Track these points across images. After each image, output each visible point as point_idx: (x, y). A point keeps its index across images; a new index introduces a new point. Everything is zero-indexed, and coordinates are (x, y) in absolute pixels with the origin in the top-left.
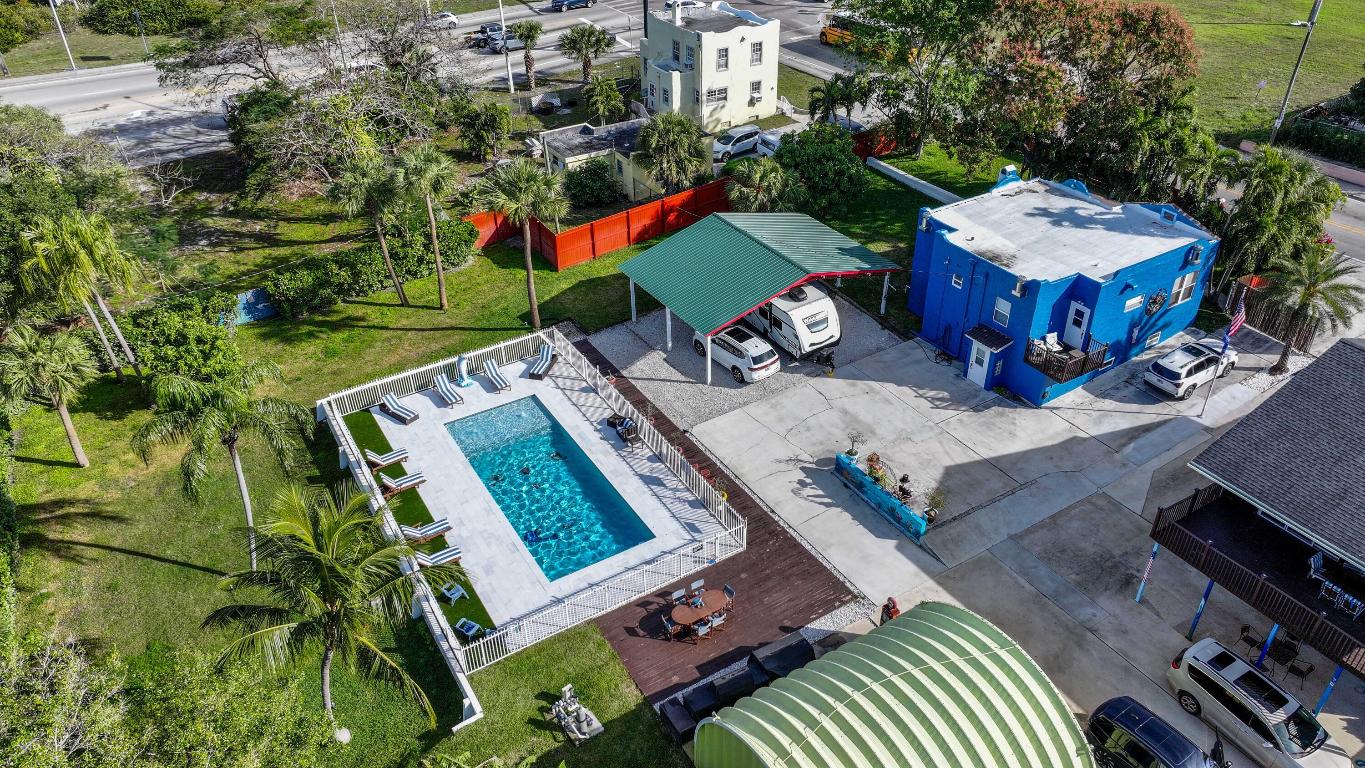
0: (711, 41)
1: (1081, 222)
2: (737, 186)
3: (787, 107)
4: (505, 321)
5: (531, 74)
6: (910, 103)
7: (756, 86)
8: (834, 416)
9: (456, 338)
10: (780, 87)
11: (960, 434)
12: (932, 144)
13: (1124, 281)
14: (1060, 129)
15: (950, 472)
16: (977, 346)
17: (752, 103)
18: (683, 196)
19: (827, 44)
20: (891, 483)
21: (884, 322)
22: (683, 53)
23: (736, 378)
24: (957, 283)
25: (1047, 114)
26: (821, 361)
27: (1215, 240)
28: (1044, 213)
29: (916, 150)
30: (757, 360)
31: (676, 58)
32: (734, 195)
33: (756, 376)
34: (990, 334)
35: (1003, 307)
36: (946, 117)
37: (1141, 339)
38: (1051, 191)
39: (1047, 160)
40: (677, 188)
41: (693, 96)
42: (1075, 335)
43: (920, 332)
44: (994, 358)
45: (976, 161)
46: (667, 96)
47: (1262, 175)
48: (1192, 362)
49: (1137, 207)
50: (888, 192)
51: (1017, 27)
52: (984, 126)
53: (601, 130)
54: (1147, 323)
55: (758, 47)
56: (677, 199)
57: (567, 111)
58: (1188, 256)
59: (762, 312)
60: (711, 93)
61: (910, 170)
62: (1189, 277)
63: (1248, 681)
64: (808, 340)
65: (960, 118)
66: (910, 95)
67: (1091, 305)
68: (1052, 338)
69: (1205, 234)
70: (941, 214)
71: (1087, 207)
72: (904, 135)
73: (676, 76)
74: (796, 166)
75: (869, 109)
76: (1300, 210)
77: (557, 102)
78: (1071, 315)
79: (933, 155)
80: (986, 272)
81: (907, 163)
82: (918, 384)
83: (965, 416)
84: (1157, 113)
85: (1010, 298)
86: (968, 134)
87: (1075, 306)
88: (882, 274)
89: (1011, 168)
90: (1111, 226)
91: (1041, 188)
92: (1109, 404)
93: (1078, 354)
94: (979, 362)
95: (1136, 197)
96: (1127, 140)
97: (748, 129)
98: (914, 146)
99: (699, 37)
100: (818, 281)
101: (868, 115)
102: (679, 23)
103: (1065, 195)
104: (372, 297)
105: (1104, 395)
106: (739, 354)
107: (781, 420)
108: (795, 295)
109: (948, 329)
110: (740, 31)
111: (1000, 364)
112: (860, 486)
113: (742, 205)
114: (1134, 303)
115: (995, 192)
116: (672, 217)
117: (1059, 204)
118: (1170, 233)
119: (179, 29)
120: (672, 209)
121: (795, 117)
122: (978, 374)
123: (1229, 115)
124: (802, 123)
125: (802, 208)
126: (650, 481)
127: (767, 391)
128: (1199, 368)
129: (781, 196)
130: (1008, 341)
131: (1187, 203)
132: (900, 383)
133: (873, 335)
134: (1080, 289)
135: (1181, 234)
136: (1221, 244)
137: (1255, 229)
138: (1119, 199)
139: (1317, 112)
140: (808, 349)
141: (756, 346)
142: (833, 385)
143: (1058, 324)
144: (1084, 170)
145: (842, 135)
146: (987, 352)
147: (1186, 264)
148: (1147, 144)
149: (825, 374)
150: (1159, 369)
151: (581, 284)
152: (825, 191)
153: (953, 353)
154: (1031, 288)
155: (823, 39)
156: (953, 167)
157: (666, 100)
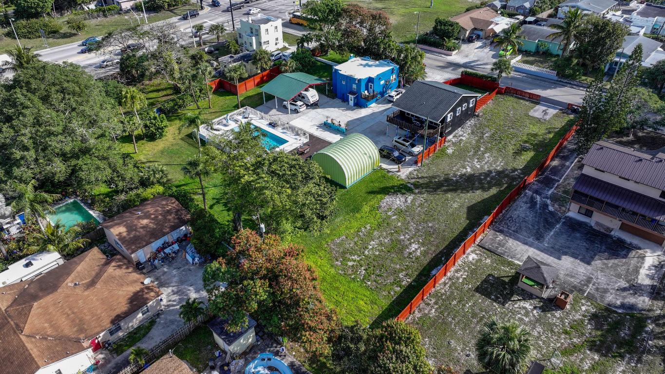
0: (263, 27)
1: (370, 66)
2: (284, 67)
3: (287, 45)
4: (229, 109)
5: (201, 41)
6: (324, 41)
7: (277, 39)
8: (321, 116)
9: (218, 114)
10: (284, 39)
11: (349, 115)
12: (331, 52)
13: (379, 77)
14: (363, 44)
15: (348, 122)
16: (350, 96)
17: (276, 44)
18: (267, 72)
19: (292, 23)
20: (336, 123)
21: (328, 96)
22: (254, 31)
23: (296, 111)
24: (344, 83)
25: (359, 41)
26: (315, 105)
27: (398, 66)
28: (361, 65)
29: (327, 53)
30: (301, 106)
31: (252, 33)
32: (283, 69)
33: (301, 110)
34: (353, 93)
35: (354, 86)
36: (334, 43)
37: (386, 91)
38: (362, 60)
39: (361, 52)
40: (265, 70)
41: (259, 44)
42: (371, 90)
43: (337, 97)
44: (355, 98)
45: (344, 54)
46: (251, 45)
47: (405, 50)
48: (396, 93)
49: (381, 61)
50: (321, 66)
51: (348, 19)
52: (344, 45)
53: (236, 57)
54: (387, 87)
55: (276, 27)
56: (265, 73)
57: (217, 52)
58: (392, 71)
59: (299, 96)
60: (264, 42)
61: (326, 59)
62: (394, 76)
63: (404, 140)
64: (312, 100)
65: (337, 44)
66: (323, 38)
67: (373, 83)
68: (366, 92)
69: (396, 65)
70: (338, 67)
71: (371, 63)
72: (323, 49)
73: (254, 38)
74: (298, 60)
75: (313, 43)
76: (414, 58)
77: (213, 49)
78: (369, 86)
79: (332, 54)
80: (350, 79)
81: (325, 57)
82: (338, 107)
83: (350, 112)
84: (384, 39)
85: (355, 84)
86: (340, 47)
87: (370, 84)
88: (325, 84)
89: (352, 55)
90: (377, 66)
91: (360, 59)
92: (380, 105)
93: (372, 94)
94: (351, 100)
95: (382, 59)
96: (378, 45)
97: (278, 52)
98: (326, 52)
99: (259, 26)
100: (311, 87)
101: (313, 45)
102: (250, 22)
103: (365, 60)
104: (188, 108)
105: (379, 104)
106: (296, 105)
107: (309, 118)
108: (306, 90)
109: (343, 95)
110: (270, 23)
111: (356, 100)
112: (330, 127)
113: (286, 71)
114: (382, 82)
115: (349, 61)
116: (265, 78)
117: (364, 62)
118: (389, 66)
119: (48, 35)
120: (265, 76)
121: (289, 47)
122: (351, 103)
123: (408, 36)
124: (293, 49)
125: (301, 71)
126: (283, 133)
127: (304, 114)
128: (398, 94)
129: (295, 69)
130: (357, 94)
131: (393, 60)
132: (334, 108)
133: (326, 99)
134: (370, 80)
135: (391, 66)
136: (400, 67)
137: (406, 63)
138: (378, 60)
139: (427, 34)
140: (312, 102)
141: (299, 103)
142: (319, 110)
143: (367, 89)
144: (370, 54)
145: (308, 51)
146: (353, 97)
147: (392, 72)
148: (382, 46)
149: (317, 108)
150: (389, 96)
151: (245, 98)
152: (306, 66)
153: (345, 100)
154: (360, 80)
155: (290, 22)
156: (337, 56)
157: (251, 46)
